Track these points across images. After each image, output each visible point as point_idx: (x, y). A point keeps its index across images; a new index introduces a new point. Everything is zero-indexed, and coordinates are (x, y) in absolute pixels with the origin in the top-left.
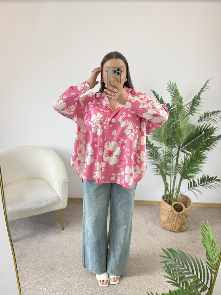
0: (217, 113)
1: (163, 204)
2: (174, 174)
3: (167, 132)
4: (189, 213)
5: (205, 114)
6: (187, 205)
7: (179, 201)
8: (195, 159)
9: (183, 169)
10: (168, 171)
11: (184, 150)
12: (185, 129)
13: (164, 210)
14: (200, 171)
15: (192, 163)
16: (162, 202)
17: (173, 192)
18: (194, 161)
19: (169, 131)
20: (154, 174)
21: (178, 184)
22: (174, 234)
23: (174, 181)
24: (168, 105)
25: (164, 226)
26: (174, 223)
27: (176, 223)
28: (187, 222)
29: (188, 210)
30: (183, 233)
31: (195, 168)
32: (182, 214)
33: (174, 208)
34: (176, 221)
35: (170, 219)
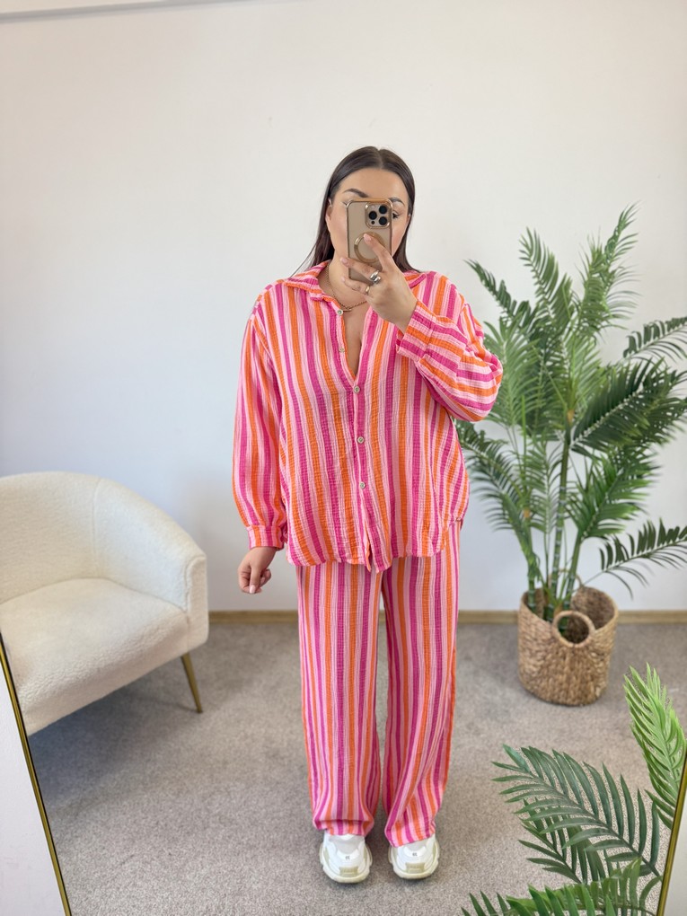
0: (683, 324)
1: (526, 618)
2: (556, 525)
3: (526, 391)
4: (609, 646)
5: (647, 330)
6: (602, 619)
7: (578, 609)
8: (620, 472)
9: (585, 508)
10: (536, 516)
11: (583, 449)
12: (583, 381)
13: (528, 638)
14: (638, 509)
15: (610, 486)
16: (521, 612)
17: (553, 581)
18: (616, 479)
19: (535, 388)
20: (493, 526)
21: (570, 555)
22: (563, 713)
23: (557, 547)
24: (525, 305)
25: (532, 688)
26: (562, 678)
27: (569, 679)
28: (603, 673)
29: (606, 634)
30: (595, 709)
31: (621, 501)
32: (587, 647)
33: (561, 631)
34: (569, 671)
35: (550, 665)
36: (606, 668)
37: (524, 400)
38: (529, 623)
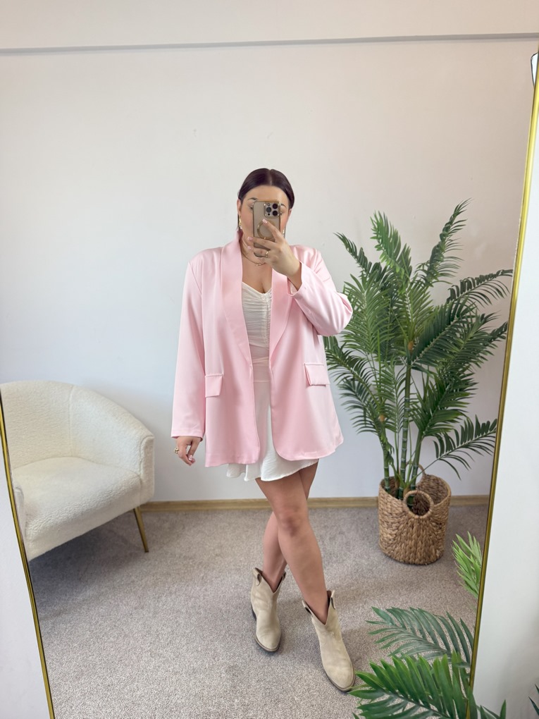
0: (488, 279)
1: (384, 498)
2: (403, 426)
3: (380, 328)
4: (445, 518)
5: (463, 283)
6: (440, 499)
8: (448, 388)
9: (424, 413)
10: (389, 420)
11: (420, 367)
13: (386, 513)
14: (462, 414)
15: (441, 397)
16: (380, 494)
19: (385, 326)
21: (414, 449)
22: (413, 570)
23: (405, 443)
24: (377, 266)
25: (390, 552)
26: (411, 543)
27: (416, 544)
28: (441, 539)
29: (443, 507)
30: (436, 567)
31: (450, 408)
32: (429, 518)
33: (410, 507)
34: (416, 537)
35: (400, 535)
36: (444, 535)
37: (378, 334)
38: (386, 501)
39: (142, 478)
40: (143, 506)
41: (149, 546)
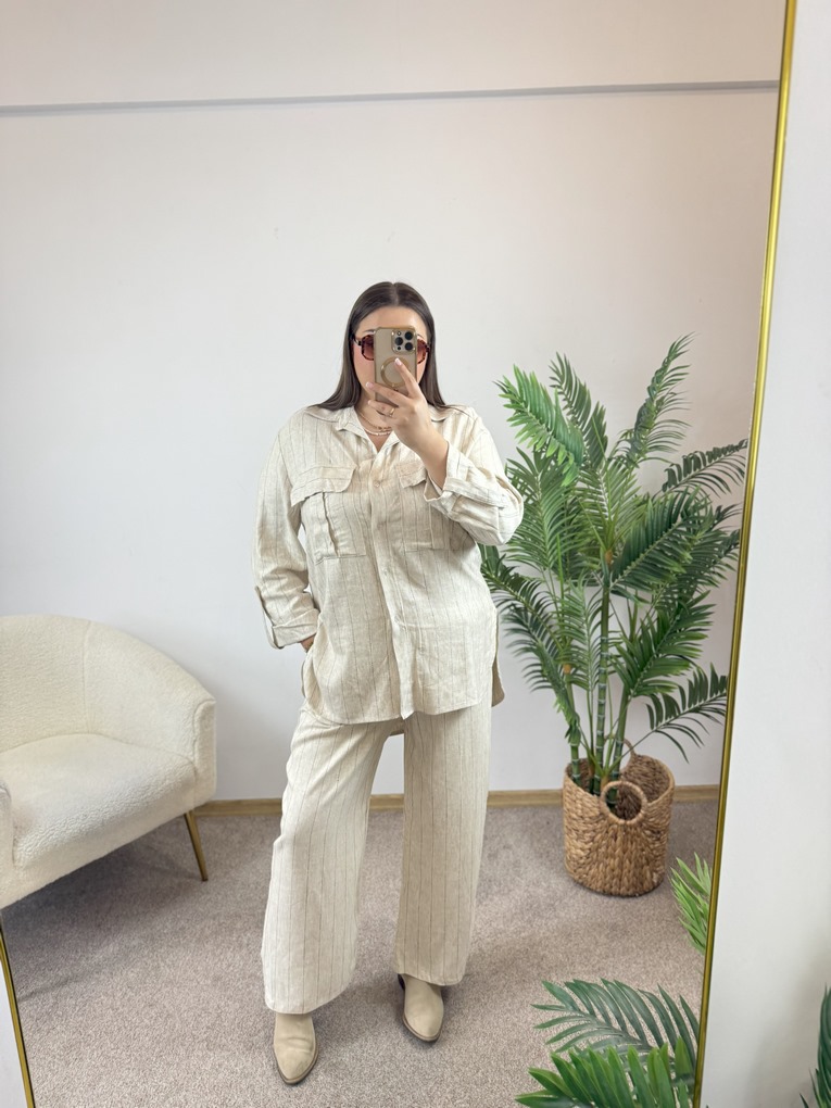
0: (725, 454)
1: (570, 793)
2: (599, 681)
3: (561, 530)
4: (665, 822)
5: (686, 461)
6: (656, 790)
7: (631, 781)
10: (579, 672)
11: (624, 591)
13: (574, 816)
16: (565, 786)
17: (600, 749)
21: (615, 719)
23: (602, 706)
25: (581, 877)
26: (614, 862)
27: (621, 863)
28: (660, 855)
29: (661, 807)
30: (653, 898)
32: (640, 823)
33: (611, 806)
34: (621, 854)
35: (599, 847)
36: (664, 850)
37: (559, 540)
38: (574, 798)
39: (197, 764)
40: (197, 809)
41: (209, 870)
